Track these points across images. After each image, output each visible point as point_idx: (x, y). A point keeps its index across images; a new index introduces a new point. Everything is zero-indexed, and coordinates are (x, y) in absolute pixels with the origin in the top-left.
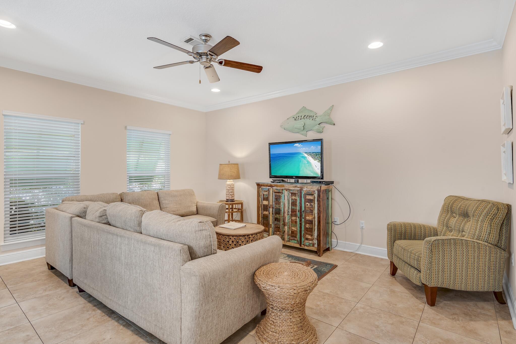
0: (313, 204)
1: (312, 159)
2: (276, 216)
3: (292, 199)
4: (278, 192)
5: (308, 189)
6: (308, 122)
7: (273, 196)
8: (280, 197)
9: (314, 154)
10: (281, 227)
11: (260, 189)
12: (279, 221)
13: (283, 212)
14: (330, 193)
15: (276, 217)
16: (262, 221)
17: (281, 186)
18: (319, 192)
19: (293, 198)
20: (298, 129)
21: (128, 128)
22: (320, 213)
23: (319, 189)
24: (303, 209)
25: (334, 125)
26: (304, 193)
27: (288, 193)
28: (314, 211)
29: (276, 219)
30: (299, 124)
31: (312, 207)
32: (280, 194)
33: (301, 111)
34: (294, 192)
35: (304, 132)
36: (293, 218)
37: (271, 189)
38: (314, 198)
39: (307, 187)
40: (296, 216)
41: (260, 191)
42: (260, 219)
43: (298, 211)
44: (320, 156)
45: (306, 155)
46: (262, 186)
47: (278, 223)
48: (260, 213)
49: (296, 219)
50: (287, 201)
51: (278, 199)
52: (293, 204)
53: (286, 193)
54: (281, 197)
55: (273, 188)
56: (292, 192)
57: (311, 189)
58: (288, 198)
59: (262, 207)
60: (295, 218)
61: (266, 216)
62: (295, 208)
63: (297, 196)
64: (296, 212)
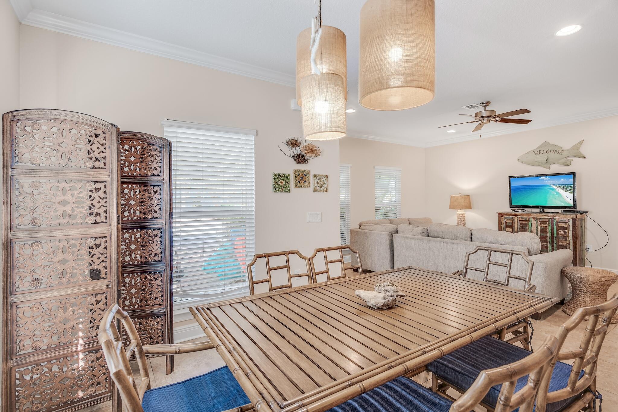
0: (567, 231)
1: (562, 190)
3: (541, 227)
4: (524, 221)
5: (561, 218)
6: (552, 156)
7: (518, 224)
9: (565, 186)
11: (502, 218)
14: (583, 221)
17: (528, 215)
18: (574, 220)
19: (543, 225)
20: (540, 162)
21: (376, 167)
22: (576, 239)
23: (575, 217)
24: (555, 235)
25: (585, 158)
26: (556, 222)
27: (537, 221)
28: (568, 237)
30: (542, 158)
31: (566, 234)
32: (526, 222)
33: (542, 146)
34: (544, 220)
35: (548, 165)
36: (543, 244)
37: (516, 218)
38: (569, 225)
39: (559, 216)
40: (546, 241)
41: (502, 220)
43: (549, 237)
44: (573, 189)
45: (555, 187)
46: (504, 215)
49: (547, 245)
50: (535, 229)
51: (524, 227)
52: (542, 231)
53: (534, 222)
54: (528, 225)
55: (518, 217)
56: (541, 220)
57: (565, 217)
58: (537, 226)
60: (545, 244)
62: (544, 234)
63: (548, 224)
64: (546, 238)
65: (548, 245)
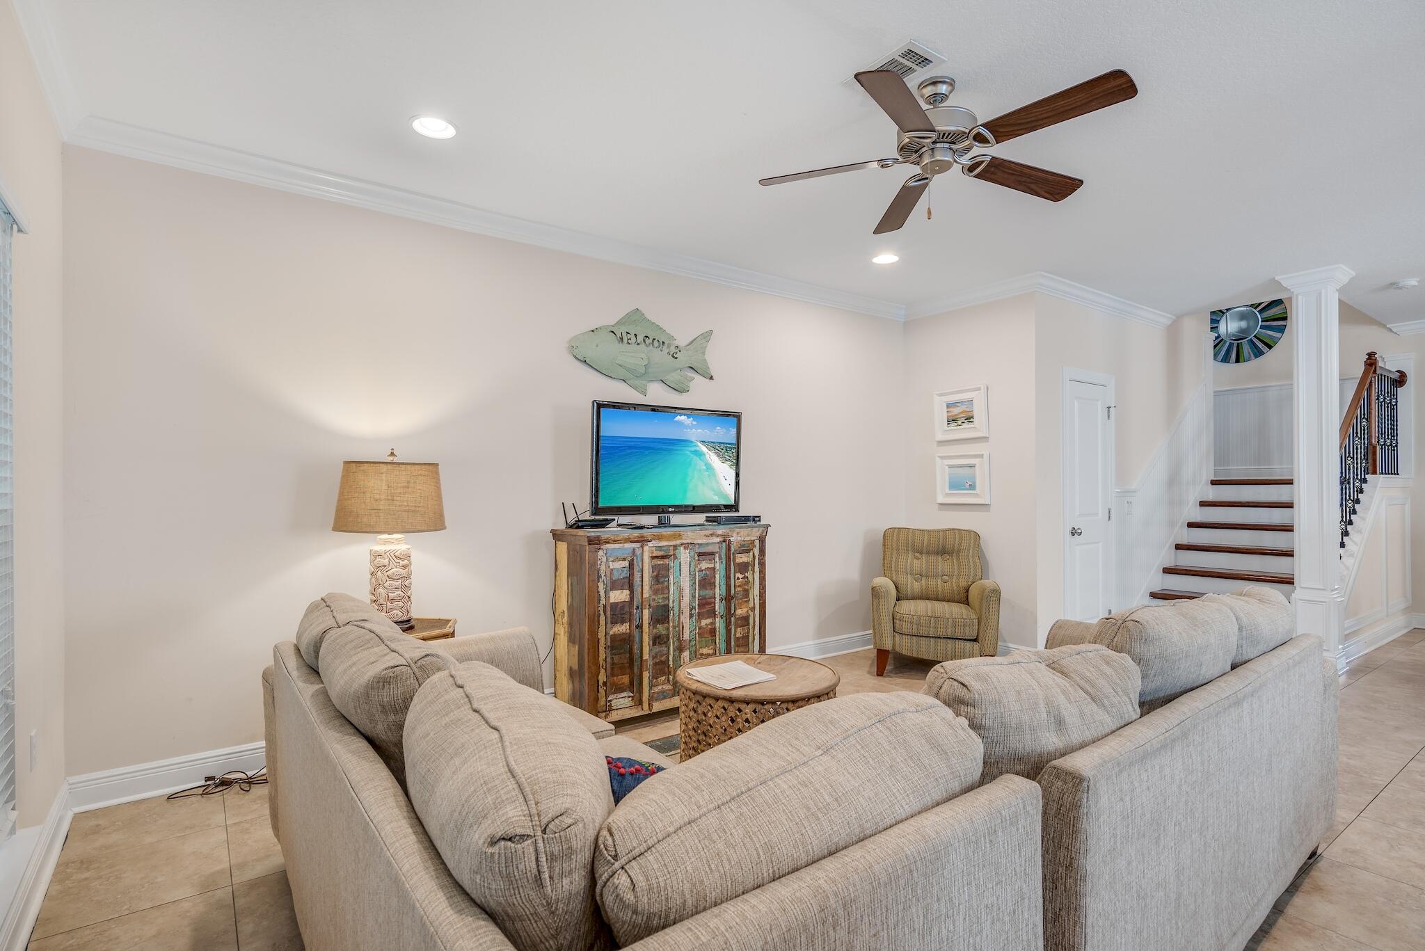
0: (749, 574)
1: (717, 458)
2: (655, 631)
3: (701, 571)
4: (663, 557)
5: (740, 539)
6: (656, 356)
8: (667, 568)
9: (722, 446)
10: (671, 659)
11: (603, 553)
12: (665, 643)
13: (678, 612)
15: (656, 634)
16: (608, 660)
17: (671, 536)
18: (762, 542)
19: (706, 565)
23: (764, 534)
25: (711, 378)
26: (733, 550)
27: (691, 553)
28: (751, 590)
29: (658, 640)
30: (635, 356)
31: (748, 582)
32: (666, 561)
34: (709, 549)
35: (643, 382)
36: (704, 622)
37: (642, 548)
38: (754, 557)
39: (738, 533)
40: (712, 613)
41: (599, 562)
42: (602, 655)
43: (721, 599)
44: (733, 452)
45: (704, 449)
46: (610, 544)
47: (660, 651)
48: (601, 635)
49: (713, 623)
50: (688, 579)
51: (660, 576)
52: (703, 583)
53: (684, 556)
54: (671, 570)
56: (702, 549)
57: (748, 536)
58: (692, 569)
59: (609, 613)
60: (709, 621)
61: (621, 640)
62: (708, 593)
63: (717, 559)
64: (710, 604)
65: (717, 625)
